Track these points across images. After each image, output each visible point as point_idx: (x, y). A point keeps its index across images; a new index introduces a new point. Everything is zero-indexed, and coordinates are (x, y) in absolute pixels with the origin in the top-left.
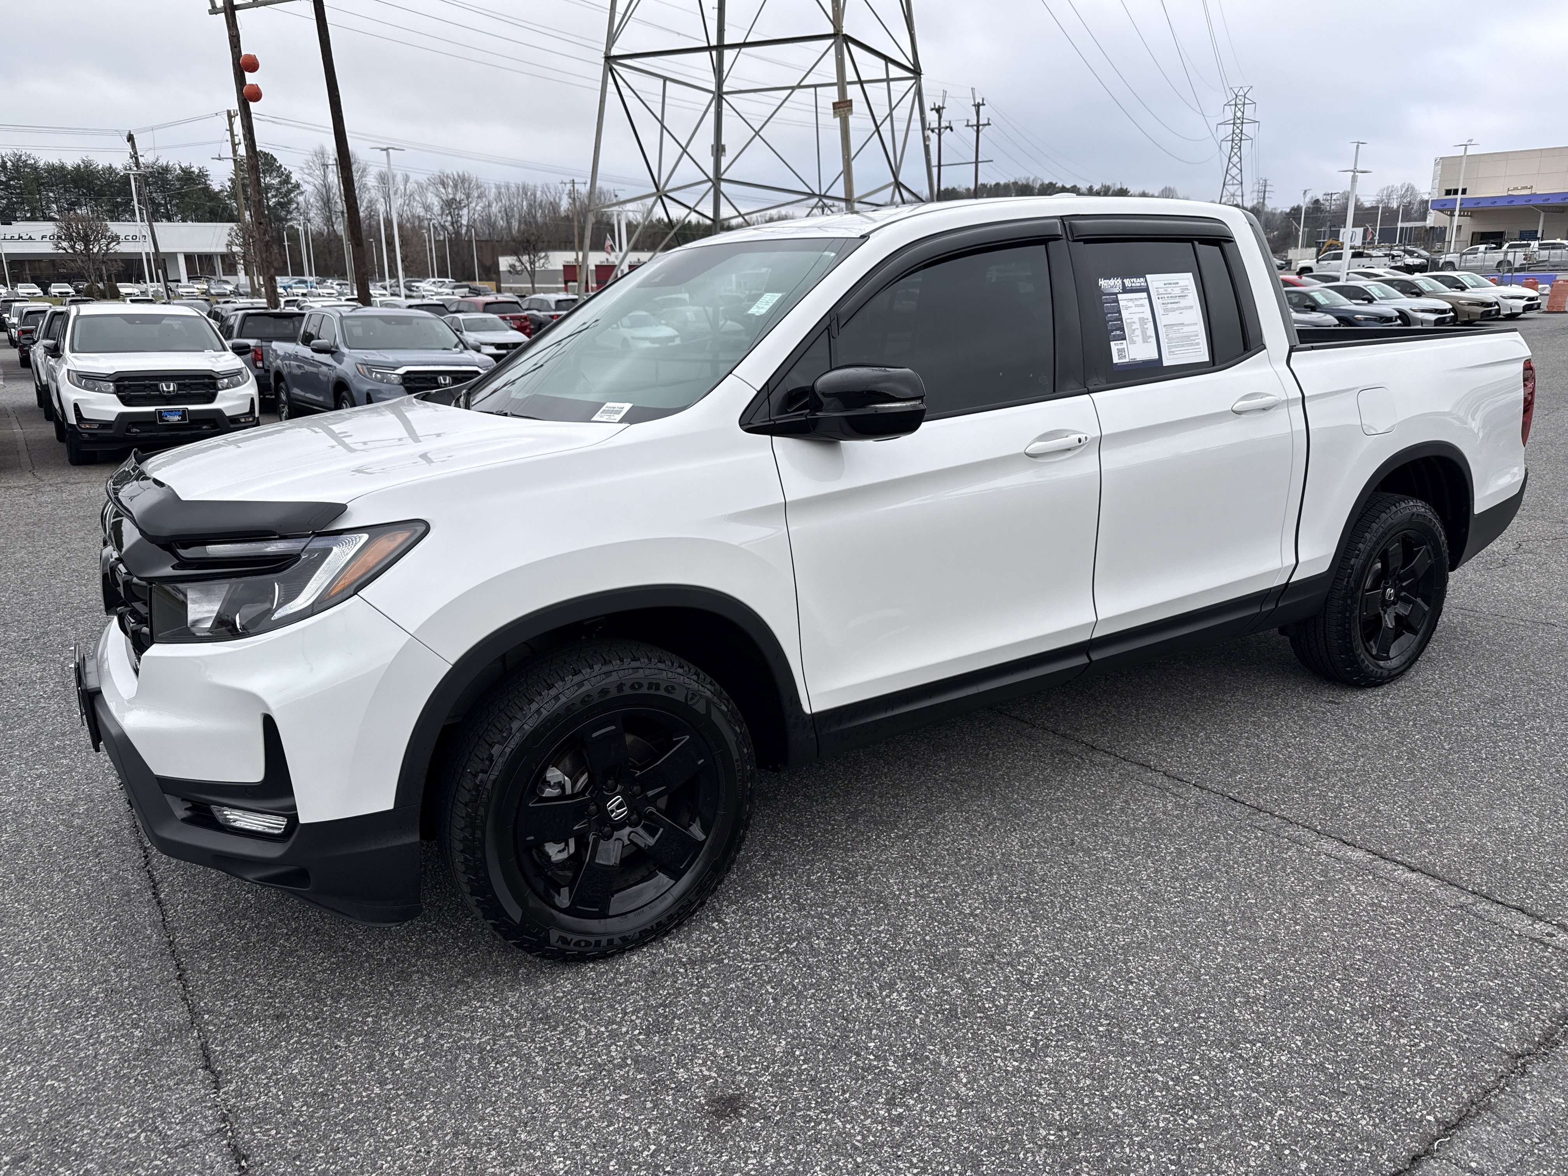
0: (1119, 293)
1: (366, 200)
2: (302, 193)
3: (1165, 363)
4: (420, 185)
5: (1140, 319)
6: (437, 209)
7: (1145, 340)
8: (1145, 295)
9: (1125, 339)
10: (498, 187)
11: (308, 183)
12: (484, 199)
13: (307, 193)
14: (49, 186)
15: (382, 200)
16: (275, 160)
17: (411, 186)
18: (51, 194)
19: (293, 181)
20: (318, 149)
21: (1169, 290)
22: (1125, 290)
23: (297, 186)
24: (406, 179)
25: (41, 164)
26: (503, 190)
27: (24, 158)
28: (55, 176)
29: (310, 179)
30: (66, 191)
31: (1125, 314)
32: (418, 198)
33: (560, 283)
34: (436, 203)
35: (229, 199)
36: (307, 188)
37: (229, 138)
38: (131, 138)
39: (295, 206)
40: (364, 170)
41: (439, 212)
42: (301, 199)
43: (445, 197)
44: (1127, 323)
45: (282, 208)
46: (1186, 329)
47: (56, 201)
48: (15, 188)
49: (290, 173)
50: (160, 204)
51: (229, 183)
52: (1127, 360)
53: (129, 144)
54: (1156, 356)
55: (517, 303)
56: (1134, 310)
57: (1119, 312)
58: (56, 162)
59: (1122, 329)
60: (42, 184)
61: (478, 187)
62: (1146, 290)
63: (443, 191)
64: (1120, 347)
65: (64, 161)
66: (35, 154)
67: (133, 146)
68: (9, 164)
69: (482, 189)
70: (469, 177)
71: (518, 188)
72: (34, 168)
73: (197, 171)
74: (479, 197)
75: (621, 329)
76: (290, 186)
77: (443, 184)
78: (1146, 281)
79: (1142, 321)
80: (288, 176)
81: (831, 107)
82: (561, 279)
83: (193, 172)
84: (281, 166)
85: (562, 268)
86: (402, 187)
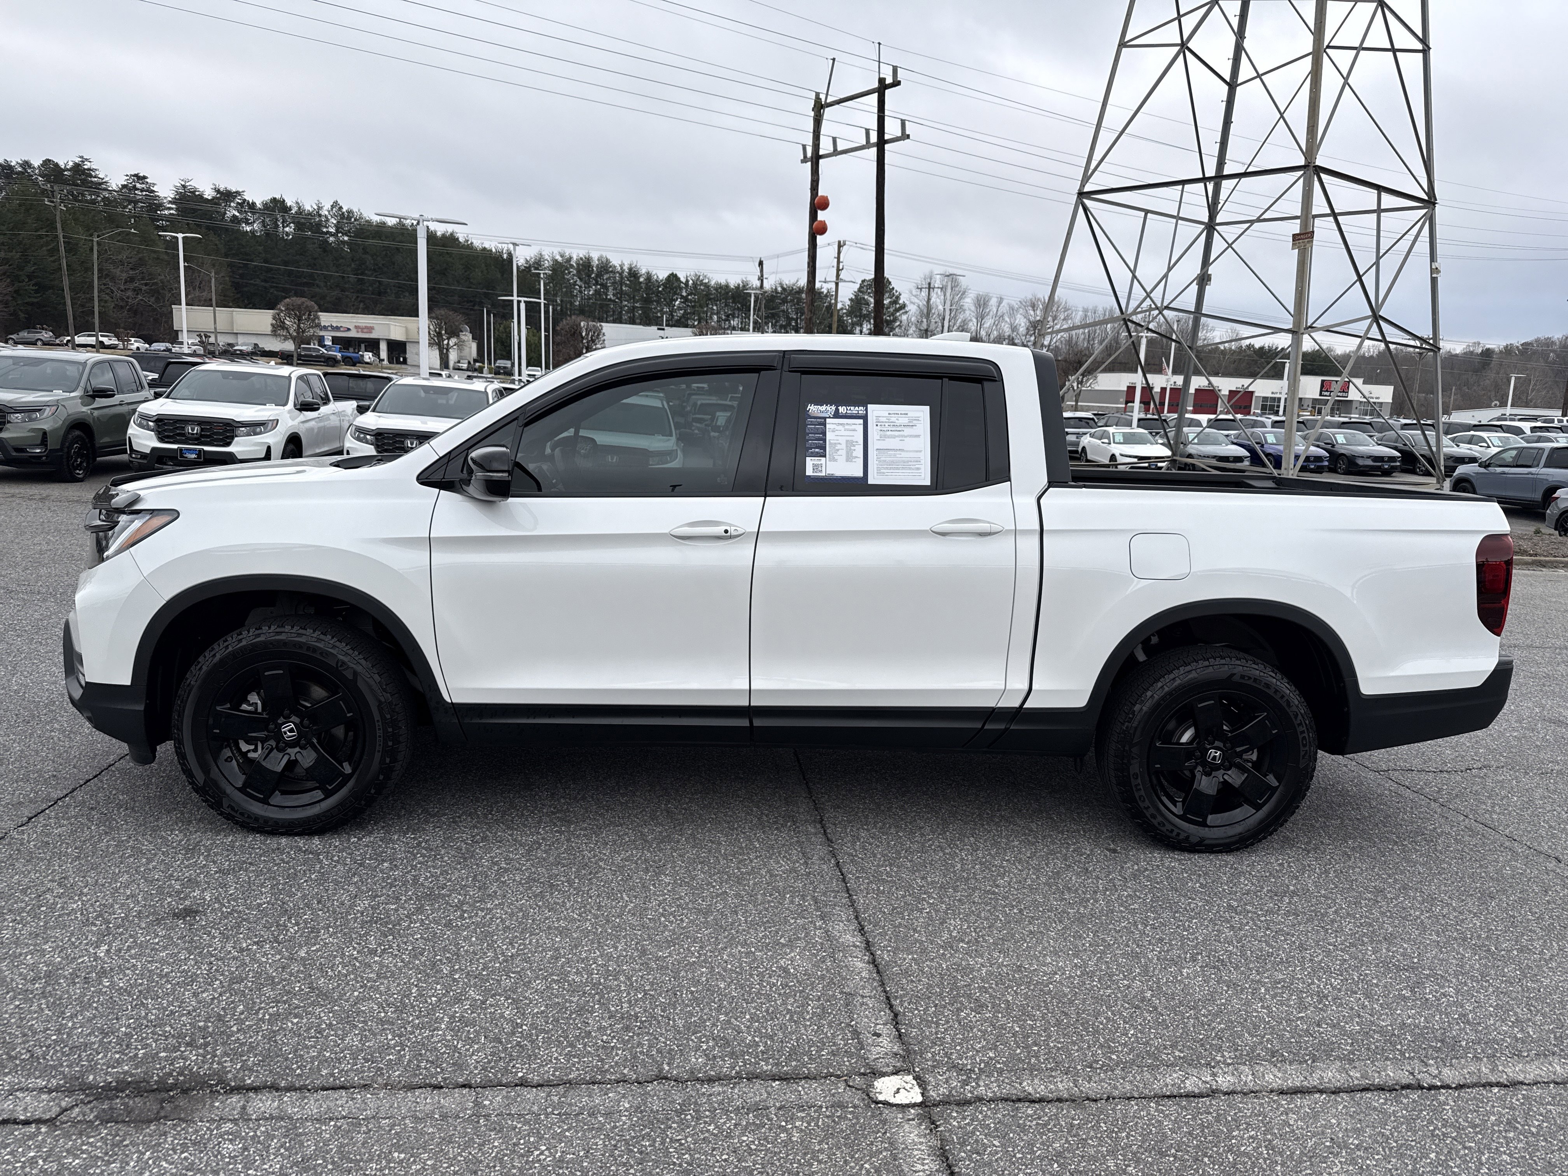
0: (830, 417)
1: (960, 320)
2: (906, 312)
3: (871, 481)
4: (1012, 308)
5: (847, 441)
6: (1022, 330)
7: (849, 458)
8: (861, 421)
9: (825, 456)
10: (1085, 311)
11: (914, 304)
12: (1070, 322)
13: (910, 313)
14: (715, 301)
15: (975, 320)
16: (890, 283)
17: (1004, 307)
18: (715, 308)
19: (901, 302)
20: (928, 274)
21: (893, 419)
22: (837, 415)
23: (904, 306)
24: (1000, 301)
25: (713, 283)
26: (1089, 314)
27: (701, 278)
28: (720, 293)
29: (916, 301)
30: (726, 305)
31: (829, 436)
32: (1007, 319)
33: (1121, 403)
34: (1023, 324)
35: (847, 316)
36: (912, 309)
37: (835, 264)
38: (761, 263)
39: (898, 323)
40: (964, 293)
41: (1024, 333)
42: (904, 317)
43: (1032, 319)
44: (830, 443)
45: (888, 325)
46: (904, 454)
47: (718, 313)
48: (691, 301)
49: (900, 294)
50: (792, 319)
51: (849, 303)
52: (823, 474)
53: (758, 269)
54: (860, 474)
55: (1093, 419)
56: (843, 433)
57: (824, 434)
58: (723, 282)
59: (824, 449)
60: (710, 299)
61: (1066, 309)
62: (865, 418)
63: (1032, 313)
64: (815, 462)
65: (729, 281)
66: (710, 275)
67: (762, 271)
68: (691, 282)
69: (1070, 312)
70: (1059, 301)
71: (1105, 312)
72: (707, 286)
73: (825, 292)
74: (1064, 319)
75: (1113, 445)
76: (898, 306)
77: (1034, 306)
78: (866, 410)
79: (850, 444)
80: (898, 298)
81: (1291, 239)
82: (1123, 400)
83: (822, 293)
84: (893, 288)
85: (1125, 389)
86: (995, 310)
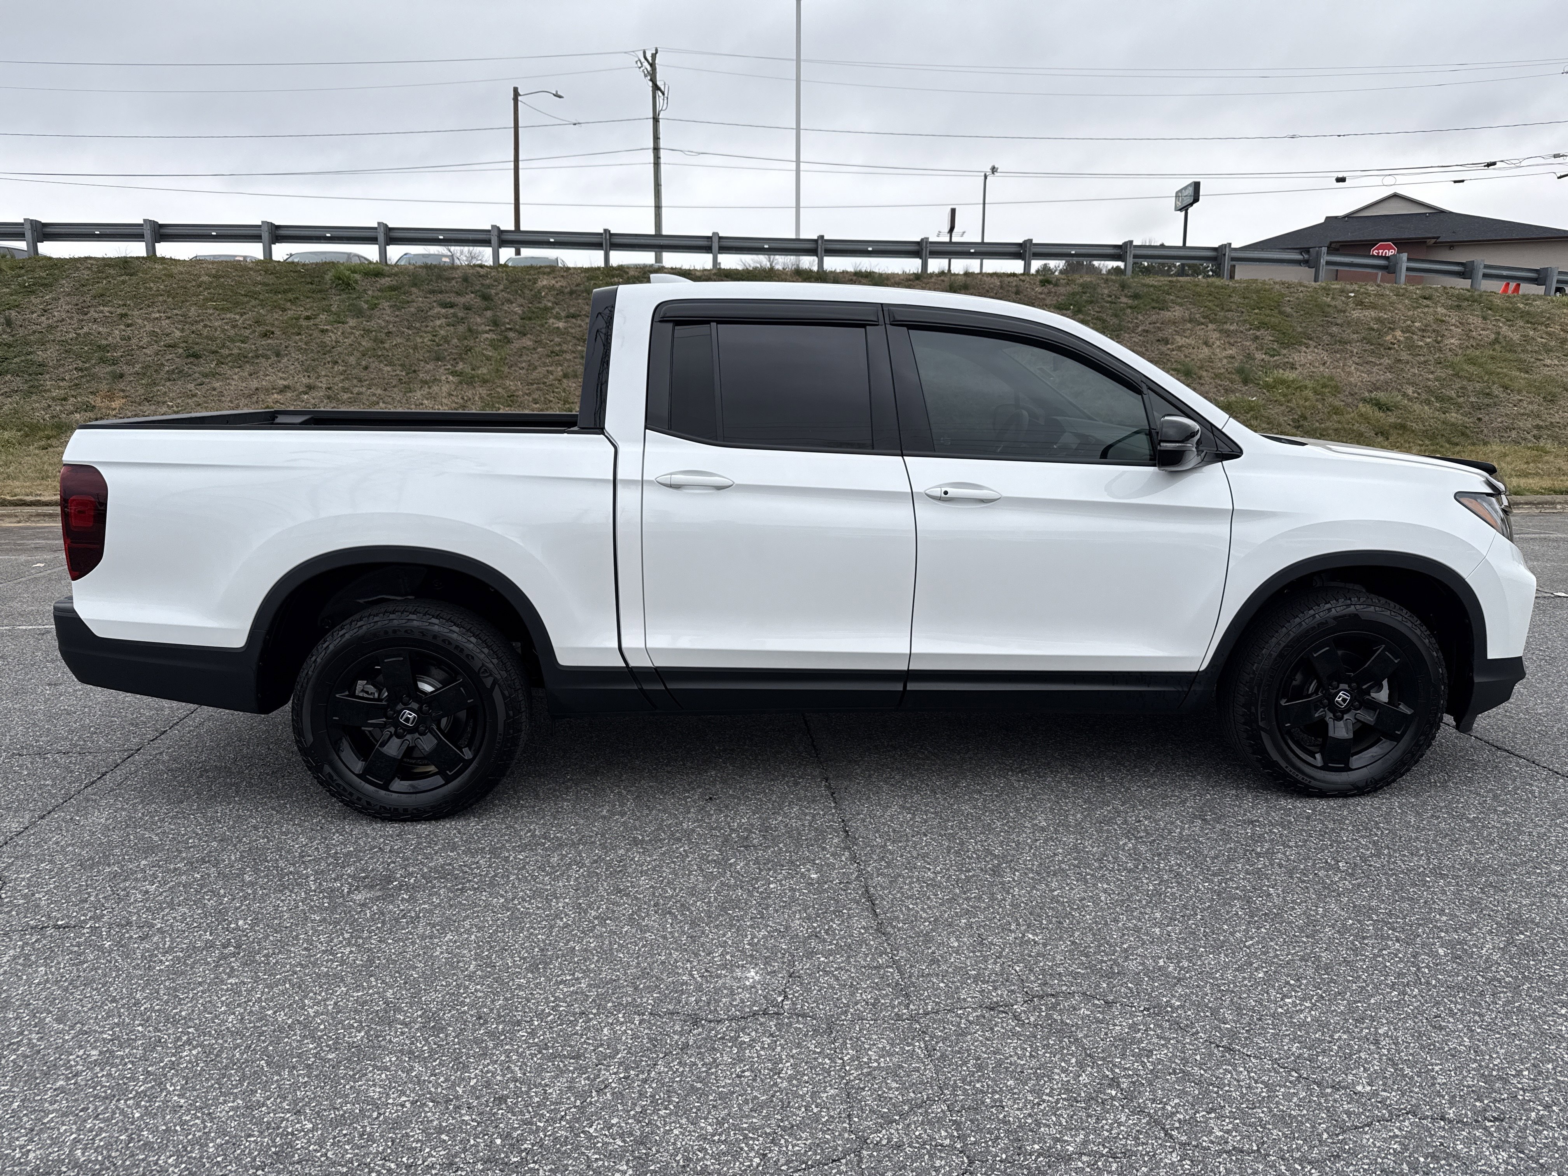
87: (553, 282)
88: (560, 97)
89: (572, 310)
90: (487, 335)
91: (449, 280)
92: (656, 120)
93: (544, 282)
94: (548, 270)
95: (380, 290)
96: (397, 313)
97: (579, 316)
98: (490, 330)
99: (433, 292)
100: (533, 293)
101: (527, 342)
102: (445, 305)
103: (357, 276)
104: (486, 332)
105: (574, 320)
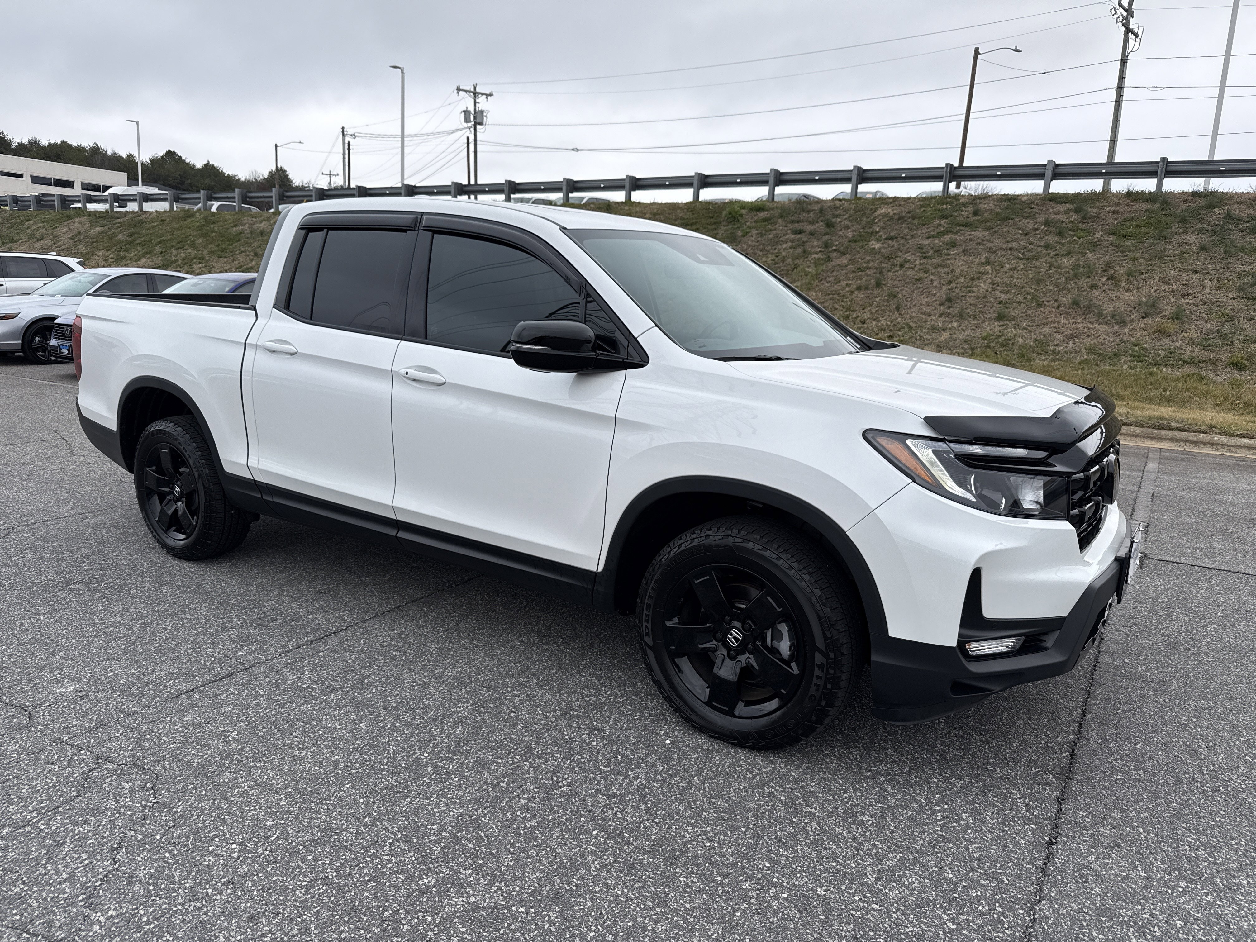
87: (889, 210)
88: (1019, 51)
89: (893, 234)
90: (816, 256)
91: (809, 212)
92: (1124, 61)
93: (883, 211)
94: (891, 200)
95: (756, 222)
96: (759, 239)
97: (896, 238)
98: (820, 251)
99: (793, 222)
100: (869, 220)
101: (844, 260)
102: (796, 232)
103: (743, 212)
104: (816, 253)
105: (890, 242)
